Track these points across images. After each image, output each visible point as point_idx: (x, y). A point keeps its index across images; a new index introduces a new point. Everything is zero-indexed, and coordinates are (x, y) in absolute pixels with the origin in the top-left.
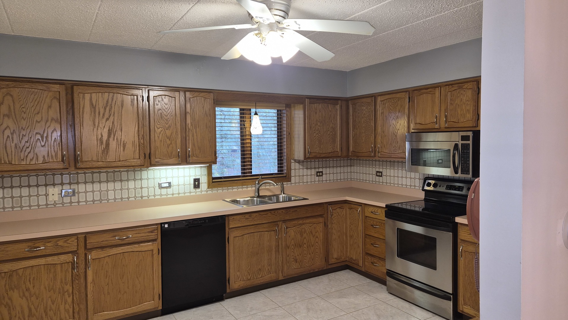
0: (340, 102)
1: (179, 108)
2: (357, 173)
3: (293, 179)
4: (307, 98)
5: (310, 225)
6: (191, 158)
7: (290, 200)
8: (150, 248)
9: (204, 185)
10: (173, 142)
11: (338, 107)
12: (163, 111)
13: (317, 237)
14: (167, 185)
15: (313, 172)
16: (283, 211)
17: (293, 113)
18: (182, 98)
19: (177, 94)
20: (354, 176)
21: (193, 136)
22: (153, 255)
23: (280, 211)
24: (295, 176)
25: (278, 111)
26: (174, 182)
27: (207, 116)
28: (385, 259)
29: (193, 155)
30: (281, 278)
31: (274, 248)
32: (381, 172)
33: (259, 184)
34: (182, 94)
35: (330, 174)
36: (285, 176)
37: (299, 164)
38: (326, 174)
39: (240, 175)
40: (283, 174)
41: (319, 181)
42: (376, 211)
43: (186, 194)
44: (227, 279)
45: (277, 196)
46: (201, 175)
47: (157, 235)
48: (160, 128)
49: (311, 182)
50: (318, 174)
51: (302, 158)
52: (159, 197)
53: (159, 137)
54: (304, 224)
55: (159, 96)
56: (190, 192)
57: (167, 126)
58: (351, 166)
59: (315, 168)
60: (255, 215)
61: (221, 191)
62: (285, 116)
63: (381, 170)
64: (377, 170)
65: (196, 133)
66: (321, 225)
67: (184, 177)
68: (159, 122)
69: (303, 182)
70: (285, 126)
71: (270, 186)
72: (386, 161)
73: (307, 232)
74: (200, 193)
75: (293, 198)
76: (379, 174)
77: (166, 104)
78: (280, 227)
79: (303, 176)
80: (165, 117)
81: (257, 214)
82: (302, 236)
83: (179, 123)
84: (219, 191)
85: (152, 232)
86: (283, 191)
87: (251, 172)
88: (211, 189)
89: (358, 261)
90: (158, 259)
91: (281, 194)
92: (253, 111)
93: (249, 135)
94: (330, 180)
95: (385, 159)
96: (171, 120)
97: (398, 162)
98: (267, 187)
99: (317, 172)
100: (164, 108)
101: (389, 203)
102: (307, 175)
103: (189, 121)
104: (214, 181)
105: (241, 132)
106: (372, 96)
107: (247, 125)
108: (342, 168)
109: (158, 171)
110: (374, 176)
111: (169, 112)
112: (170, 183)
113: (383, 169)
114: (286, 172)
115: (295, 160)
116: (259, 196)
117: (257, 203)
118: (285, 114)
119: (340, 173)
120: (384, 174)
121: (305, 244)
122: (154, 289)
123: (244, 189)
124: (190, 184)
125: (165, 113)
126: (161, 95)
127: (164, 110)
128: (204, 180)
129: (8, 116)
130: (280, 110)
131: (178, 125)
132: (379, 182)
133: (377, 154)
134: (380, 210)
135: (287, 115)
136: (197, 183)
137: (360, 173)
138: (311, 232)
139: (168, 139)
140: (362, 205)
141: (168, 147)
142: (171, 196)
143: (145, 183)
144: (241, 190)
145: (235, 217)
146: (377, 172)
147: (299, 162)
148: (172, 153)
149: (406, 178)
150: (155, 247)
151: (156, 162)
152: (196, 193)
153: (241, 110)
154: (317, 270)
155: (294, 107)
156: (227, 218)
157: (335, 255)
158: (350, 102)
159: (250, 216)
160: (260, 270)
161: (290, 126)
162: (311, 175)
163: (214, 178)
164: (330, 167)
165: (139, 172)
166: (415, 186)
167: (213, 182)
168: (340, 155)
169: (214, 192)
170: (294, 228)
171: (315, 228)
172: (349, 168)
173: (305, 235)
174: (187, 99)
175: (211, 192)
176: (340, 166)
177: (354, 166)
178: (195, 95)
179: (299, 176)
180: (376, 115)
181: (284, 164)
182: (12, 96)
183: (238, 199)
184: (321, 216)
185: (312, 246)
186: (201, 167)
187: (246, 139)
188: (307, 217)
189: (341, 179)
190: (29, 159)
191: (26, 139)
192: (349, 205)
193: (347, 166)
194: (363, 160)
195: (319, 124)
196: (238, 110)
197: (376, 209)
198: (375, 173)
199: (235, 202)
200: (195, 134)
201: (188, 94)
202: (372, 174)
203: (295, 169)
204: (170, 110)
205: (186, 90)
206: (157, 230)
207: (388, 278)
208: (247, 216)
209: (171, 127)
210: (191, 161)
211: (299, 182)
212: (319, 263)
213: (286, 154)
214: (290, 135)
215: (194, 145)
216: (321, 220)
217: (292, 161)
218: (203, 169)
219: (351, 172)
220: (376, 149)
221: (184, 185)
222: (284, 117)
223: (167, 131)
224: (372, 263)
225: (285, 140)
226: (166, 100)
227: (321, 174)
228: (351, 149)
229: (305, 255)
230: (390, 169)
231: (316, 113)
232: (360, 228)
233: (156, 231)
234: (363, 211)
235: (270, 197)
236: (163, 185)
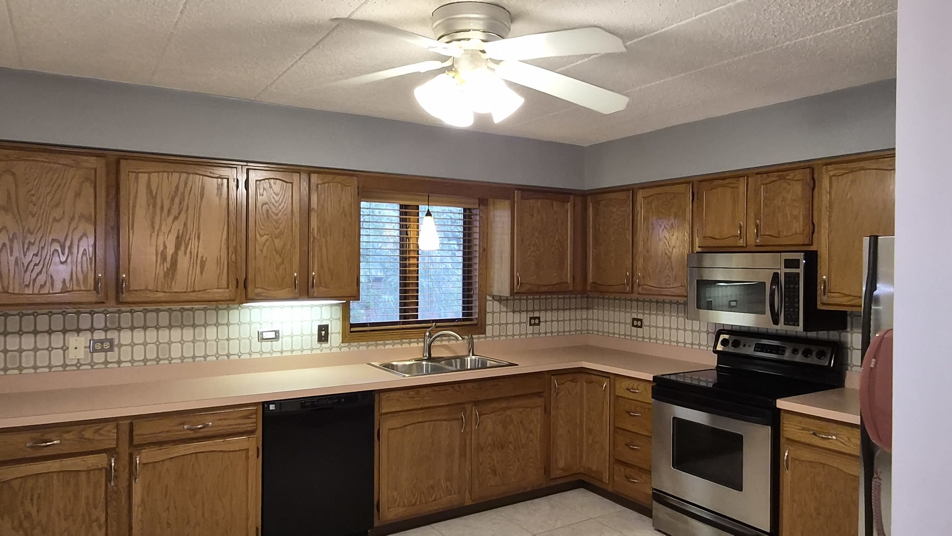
0: (572, 197)
1: (298, 201)
2: (598, 320)
3: (489, 329)
4: (518, 189)
5: (520, 410)
6: (315, 289)
7: (484, 366)
8: (245, 445)
9: (335, 337)
10: (286, 260)
11: (569, 206)
12: (271, 206)
13: (531, 432)
14: (272, 335)
15: (524, 317)
16: (475, 385)
17: (492, 213)
18: (305, 185)
19: (296, 177)
20: (594, 325)
21: (321, 250)
22: (247, 458)
23: (469, 386)
24: (493, 324)
25: (465, 210)
26: (285, 331)
27: (345, 216)
28: (650, 472)
29: (320, 283)
30: (468, 502)
31: (457, 450)
32: (641, 320)
33: (430, 336)
34: (304, 176)
35: (552, 321)
36: (476, 324)
37: (500, 304)
38: (546, 321)
39: (398, 320)
40: (472, 320)
41: (533, 334)
42: (635, 387)
43: (305, 353)
44: (375, 503)
45: (462, 359)
46: (331, 319)
47: (256, 422)
48: (265, 236)
49: (520, 335)
50: (533, 321)
51: (506, 293)
52: (258, 356)
53: (261, 251)
54: (509, 408)
55: (264, 179)
56: (312, 349)
57: (277, 232)
58: (587, 309)
59: (527, 311)
60: (425, 390)
61: (365, 348)
62: (478, 219)
63: (640, 316)
64: (635, 316)
65: (326, 245)
66: (539, 411)
67: (302, 321)
68: (263, 225)
69: (507, 336)
70: (477, 236)
71: (449, 340)
72: (650, 301)
73: (515, 421)
74: (329, 351)
75: (489, 363)
76: (637, 323)
77: (277, 195)
78: (468, 413)
79: (507, 324)
80: (274, 217)
81: (429, 390)
82: (505, 428)
83: (298, 227)
84: (361, 348)
85: (247, 417)
86: (471, 350)
87: (417, 316)
88: (347, 344)
89: (602, 474)
90: (256, 465)
91: (468, 355)
92: (423, 208)
93: (414, 251)
94: (552, 332)
95: (647, 298)
96: (284, 222)
97: (671, 303)
98: (444, 343)
99: (531, 318)
100: (273, 201)
101: (659, 373)
102: (513, 324)
103: (314, 223)
104: (352, 329)
105: (402, 246)
106: (629, 190)
107: (412, 234)
108: (573, 312)
109: (258, 310)
110: (629, 326)
111: (280, 207)
112: (277, 332)
113: (644, 314)
114: (477, 316)
115: (493, 297)
116: (430, 359)
117: (427, 371)
118: (478, 217)
119: (570, 320)
120: (645, 323)
121: (511, 443)
122: (248, 519)
123: (404, 346)
124: (311, 335)
125: (274, 209)
126: (268, 179)
127: (273, 204)
128: (336, 329)
130: (469, 209)
131: (297, 230)
132: (637, 336)
133: (635, 289)
134: (642, 384)
135: (480, 217)
136: (323, 332)
137: (603, 321)
138: (521, 422)
139: (278, 256)
140: (612, 377)
141: (278, 269)
142: (279, 355)
143: (234, 331)
144: (399, 346)
145: (392, 394)
146: (634, 319)
147: (500, 299)
148: (283, 279)
149: (685, 330)
150: (252, 443)
151: (257, 294)
152: (321, 351)
153: (402, 207)
154: (529, 489)
155: (494, 203)
156: (377, 396)
157: (561, 462)
158: (589, 198)
160: (432, 487)
161: (486, 235)
162: (520, 323)
163: (352, 326)
164: (552, 310)
165: (226, 312)
166: (699, 345)
167: (351, 332)
168: (571, 288)
169: (352, 349)
170: (493, 414)
171: (528, 415)
172: (584, 312)
173: (510, 428)
174: (313, 186)
175: (347, 349)
176: (570, 309)
177: (593, 308)
178: (325, 180)
179: (500, 324)
180: (635, 222)
181: (474, 302)
182: (14, 174)
183: (395, 363)
184: (539, 394)
185: (523, 447)
186: (332, 305)
187: (409, 258)
188: (517, 397)
189: (570, 331)
190: (37, 285)
191: (34, 250)
192: (588, 376)
193: (582, 309)
194: (609, 299)
195: (536, 234)
196: (397, 207)
197: (636, 384)
198: (629, 321)
199: (389, 367)
200: (324, 248)
201: (314, 178)
202: (626, 324)
203: (493, 313)
204: (283, 204)
205: (311, 171)
206: (256, 413)
207: (655, 504)
208: (412, 393)
209: (283, 234)
210: (315, 295)
211: (500, 336)
212: (533, 477)
213: (477, 286)
214: (485, 252)
215: (322, 267)
216: (540, 401)
217: (489, 298)
218: (334, 308)
219: (587, 319)
220: (634, 279)
221: (302, 335)
222: (476, 221)
223: (276, 241)
224: (626, 477)
225: (477, 261)
226: (277, 186)
227: (537, 321)
228: (590, 279)
229: (511, 463)
230: (657, 315)
231: (532, 215)
232: (606, 417)
233: (255, 416)
234: (612, 386)
235: (448, 360)
236: (266, 336)
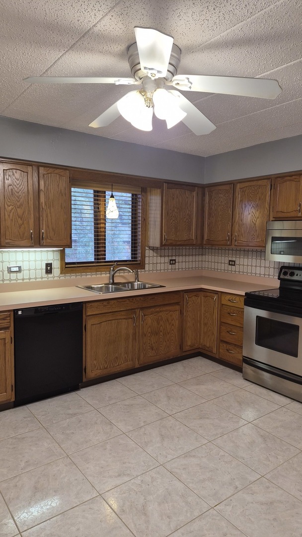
0: (196, 188)
1: (31, 185)
2: (208, 262)
3: (147, 266)
4: (165, 182)
5: (167, 313)
6: (44, 241)
7: (145, 288)
8: (3, 336)
9: (56, 270)
10: (25, 222)
11: (195, 194)
12: (14, 187)
13: (173, 325)
14: (17, 269)
15: (167, 259)
16: (142, 298)
17: (149, 198)
18: (36, 175)
19: (30, 169)
20: (206, 265)
21: (47, 216)
22: (5, 344)
23: (138, 299)
24: (149, 264)
25: (133, 195)
26: (25, 266)
27: (62, 195)
28: (242, 347)
29: (47, 237)
30: (137, 366)
31: (131, 336)
32: (234, 261)
33: (113, 270)
34: (35, 168)
35: (182, 262)
36: (139, 264)
37: (153, 252)
38: (179, 262)
39: (93, 260)
40: (137, 261)
41: (172, 269)
42: (233, 299)
43: (37, 280)
44: (84, 368)
45: (132, 283)
46: (54, 260)
47: (10, 322)
48: (11, 206)
49: (164, 270)
50: (171, 262)
51: (157, 244)
52: (8, 282)
53: (9, 216)
54: (161, 311)
55: (9, 169)
56: (42, 278)
57: (18, 204)
58: (202, 255)
59: (168, 256)
60: (113, 301)
61: (74, 277)
62: (141, 201)
63: (233, 259)
64: (230, 259)
65: (50, 213)
66: (178, 313)
67: (35, 261)
68: (9, 199)
69: (157, 270)
70: (140, 211)
71: (124, 273)
72: (240, 250)
73: (164, 320)
74: (52, 279)
75: (147, 286)
76: (232, 263)
77: (18, 180)
78: (137, 315)
79: (157, 263)
80: (16, 193)
81: (115, 301)
82: (158, 323)
83: (32, 201)
84: (72, 277)
85: (4, 319)
86: (137, 278)
87: (105, 259)
88: (63, 275)
89: (212, 348)
90: (10, 348)
91: (135, 282)
92: (108, 193)
93: (103, 219)
94: (182, 269)
95: (238, 248)
96: (23, 197)
97: (252, 251)
98: (121, 274)
99: (170, 260)
100: (15, 184)
101: (249, 291)
102: (161, 263)
103: (42, 200)
104: (67, 266)
105: (95, 216)
106: (230, 184)
107: (101, 209)
108: (194, 257)
109: (7, 254)
110: (227, 265)
111: (20, 188)
112: (20, 267)
113: (236, 258)
114: (140, 259)
115: (149, 247)
116: (113, 283)
117: (112, 290)
118: (141, 200)
119: (192, 261)
120: (237, 263)
121: (161, 331)
122: (6, 380)
123: (98, 276)
124: (42, 269)
125: (16, 189)
126: (12, 169)
127: (15, 185)
128: (56, 265)
130: (136, 195)
131: (31, 203)
132: (232, 271)
133: (233, 243)
134: (238, 298)
135: (142, 200)
136: (49, 268)
137: (211, 262)
138: (167, 320)
139: (20, 219)
140: (219, 293)
141: (20, 227)
142: (21, 281)
144: (95, 276)
145: (93, 304)
146: (230, 261)
147: (153, 249)
148: (23, 234)
149: (260, 267)
150: (8, 335)
151: (7, 243)
152: (48, 279)
153: (95, 191)
154: (172, 358)
155: (150, 192)
156: (84, 305)
157: (189, 342)
158: (206, 189)
159: (108, 303)
160: (117, 358)
161: (145, 211)
162: (164, 263)
163: (67, 264)
164: (182, 255)
166: (269, 275)
167: (66, 267)
168: (194, 243)
169: (67, 278)
170: (151, 315)
171: (171, 316)
172: (200, 257)
173: (161, 323)
174: (41, 175)
175: (63, 278)
176: (192, 255)
177: (205, 255)
178: (49, 172)
179: (153, 264)
180: (234, 203)
181: (138, 250)
183: (93, 286)
184: (177, 303)
185: (168, 334)
186: (53, 251)
187: (100, 223)
188: (164, 305)
189: (192, 268)
192: (205, 293)
193: (199, 255)
194: (215, 249)
195: (176, 210)
196: (92, 191)
197: (234, 297)
198: (227, 262)
199: (89, 288)
200: (49, 215)
201: (42, 170)
202: (225, 263)
203: (149, 257)
204: (22, 186)
205: (39, 165)
206: (10, 317)
207: (244, 365)
208: (105, 303)
209: (22, 205)
210: (44, 244)
211: (153, 270)
212: (174, 351)
213: (140, 241)
214: (145, 220)
215: (48, 227)
216: (177, 307)
217: (147, 248)
218: (55, 253)
219: (202, 261)
220: (233, 237)
221: (36, 270)
222: (140, 202)
223: (19, 210)
224: (227, 350)
225: (140, 226)
226: (18, 174)
227: (174, 262)
228: (206, 237)
229: (161, 343)
230: (244, 258)
231: (173, 199)
232: (216, 315)
233: (9, 318)
234: (220, 299)
235: (124, 284)
236: (13, 269)
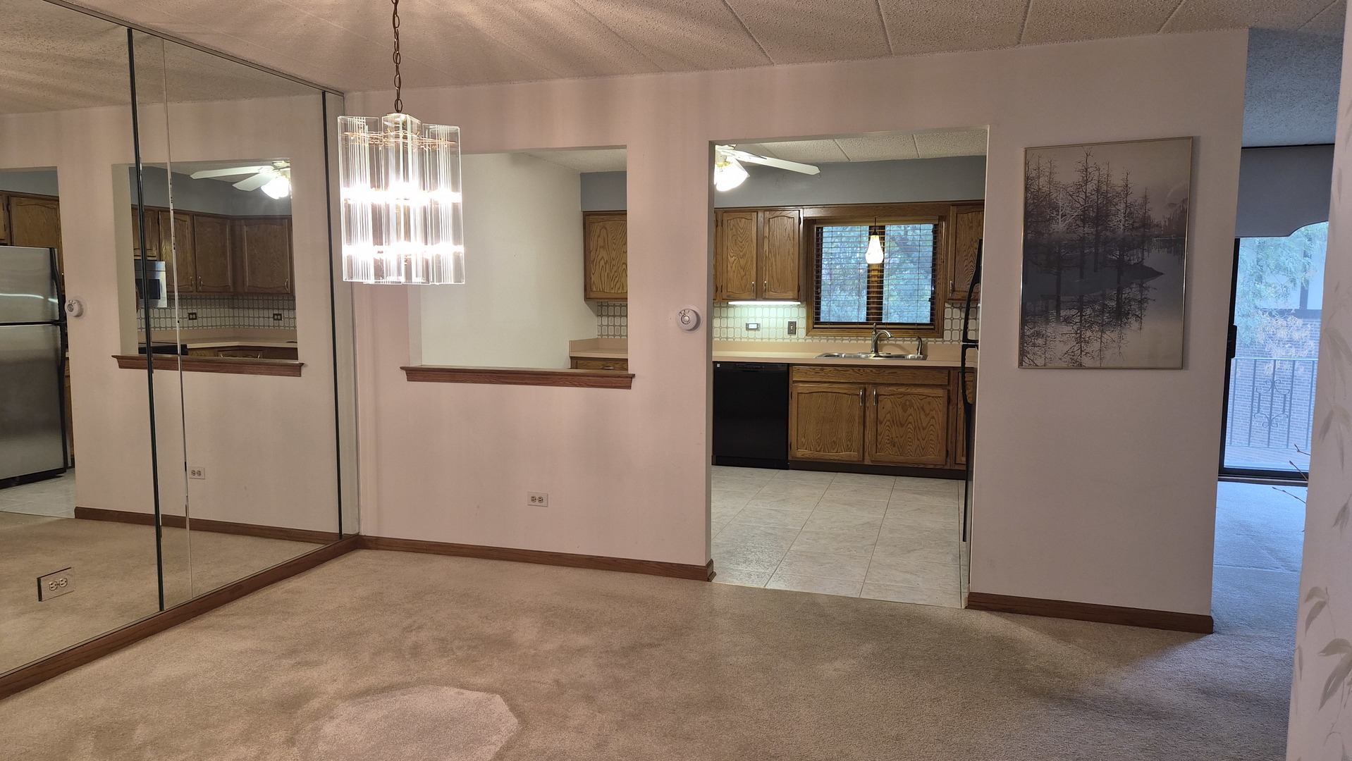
1: (755, 232)
3: (947, 334)
4: (954, 205)
5: (920, 397)
6: (767, 293)
9: (801, 331)
10: (747, 273)
13: (933, 418)
14: (755, 326)
18: (761, 220)
19: (753, 215)
21: (771, 266)
23: (868, 370)
24: (951, 330)
25: (934, 226)
26: (765, 323)
27: (790, 240)
29: (770, 289)
30: (867, 462)
31: (857, 419)
33: (876, 334)
34: (761, 214)
36: (938, 329)
39: (861, 321)
40: (936, 324)
43: (778, 340)
46: (798, 317)
48: (734, 257)
52: (746, 340)
53: (732, 267)
54: (908, 394)
56: (784, 339)
57: (741, 254)
60: (829, 368)
61: (825, 341)
65: (775, 261)
66: (940, 400)
67: (777, 318)
68: (732, 250)
73: (915, 407)
74: (796, 341)
80: (739, 243)
82: (905, 411)
83: (755, 250)
84: (823, 341)
86: (919, 350)
87: (880, 320)
88: (810, 336)
98: (897, 343)
100: (739, 233)
103: (767, 247)
104: (815, 326)
109: (746, 309)
112: (758, 325)
114: (939, 322)
118: (940, 232)
121: (911, 423)
123: (859, 342)
124: (783, 328)
125: (739, 238)
126: (736, 218)
127: (739, 235)
128: (802, 324)
129: (603, 247)
131: (754, 252)
136: (792, 327)
138: (923, 408)
139: (743, 270)
141: (743, 279)
142: (760, 340)
143: (731, 322)
144: (855, 342)
145: (802, 368)
147: (960, 307)
148: (745, 286)
151: (728, 296)
153: (870, 228)
156: (791, 368)
159: (822, 370)
163: (815, 323)
165: (726, 309)
169: (814, 341)
170: (893, 397)
171: (929, 403)
173: (910, 410)
174: (766, 220)
175: (810, 341)
178: (775, 215)
181: (938, 308)
182: (606, 229)
184: (942, 387)
185: (924, 429)
188: (918, 386)
190: (616, 288)
191: (615, 269)
196: (866, 228)
200: (774, 264)
201: (767, 214)
203: (952, 319)
204: (745, 235)
205: (764, 209)
208: (817, 369)
209: (745, 255)
210: (767, 297)
211: (959, 340)
212: (933, 456)
214: (944, 263)
215: (773, 277)
216: (942, 392)
217: (947, 305)
218: (801, 308)
221: (769, 328)
222: (938, 236)
223: (741, 260)
226: (741, 223)
229: (910, 440)
231: (971, 228)
236: (751, 327)
